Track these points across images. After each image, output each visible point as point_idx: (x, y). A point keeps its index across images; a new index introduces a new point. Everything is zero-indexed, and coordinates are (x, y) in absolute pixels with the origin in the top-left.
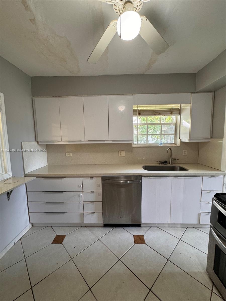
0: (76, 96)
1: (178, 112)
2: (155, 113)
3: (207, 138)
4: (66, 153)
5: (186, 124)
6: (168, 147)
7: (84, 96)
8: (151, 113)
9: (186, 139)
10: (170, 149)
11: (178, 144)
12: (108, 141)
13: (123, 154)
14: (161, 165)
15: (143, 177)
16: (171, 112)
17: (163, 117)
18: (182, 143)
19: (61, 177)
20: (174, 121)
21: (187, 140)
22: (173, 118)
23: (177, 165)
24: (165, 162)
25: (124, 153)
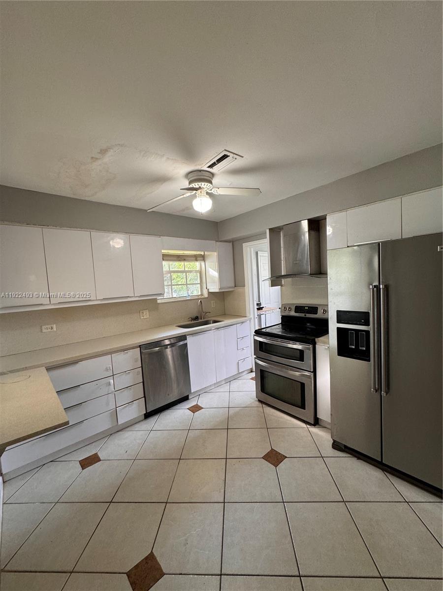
0: (82, 229)
1: (202, 258)
2: (180, 259)
3: (230, 287)
4: (43, 327)
5: (213, 273)
6: (199, 299)
7: (92, 231)
8: (175, 258)
9: (215, 288)
10: (200, 302)
11: (206, 295)
12: (133, 297)
13: (146, 315)
14: (193, 322)
15: (187, 337)
16: (196, 258)
17: (186, 263)
18: (210, 293)
19: (75, 362)
20: (198, 269)
21: (217, 290)
22: (197, 265)
23: (209, 319)
24: (196, 318)
25: (148, 313)
